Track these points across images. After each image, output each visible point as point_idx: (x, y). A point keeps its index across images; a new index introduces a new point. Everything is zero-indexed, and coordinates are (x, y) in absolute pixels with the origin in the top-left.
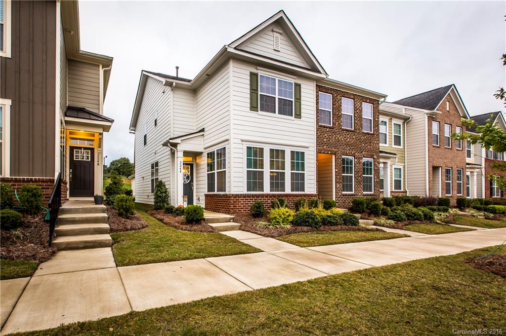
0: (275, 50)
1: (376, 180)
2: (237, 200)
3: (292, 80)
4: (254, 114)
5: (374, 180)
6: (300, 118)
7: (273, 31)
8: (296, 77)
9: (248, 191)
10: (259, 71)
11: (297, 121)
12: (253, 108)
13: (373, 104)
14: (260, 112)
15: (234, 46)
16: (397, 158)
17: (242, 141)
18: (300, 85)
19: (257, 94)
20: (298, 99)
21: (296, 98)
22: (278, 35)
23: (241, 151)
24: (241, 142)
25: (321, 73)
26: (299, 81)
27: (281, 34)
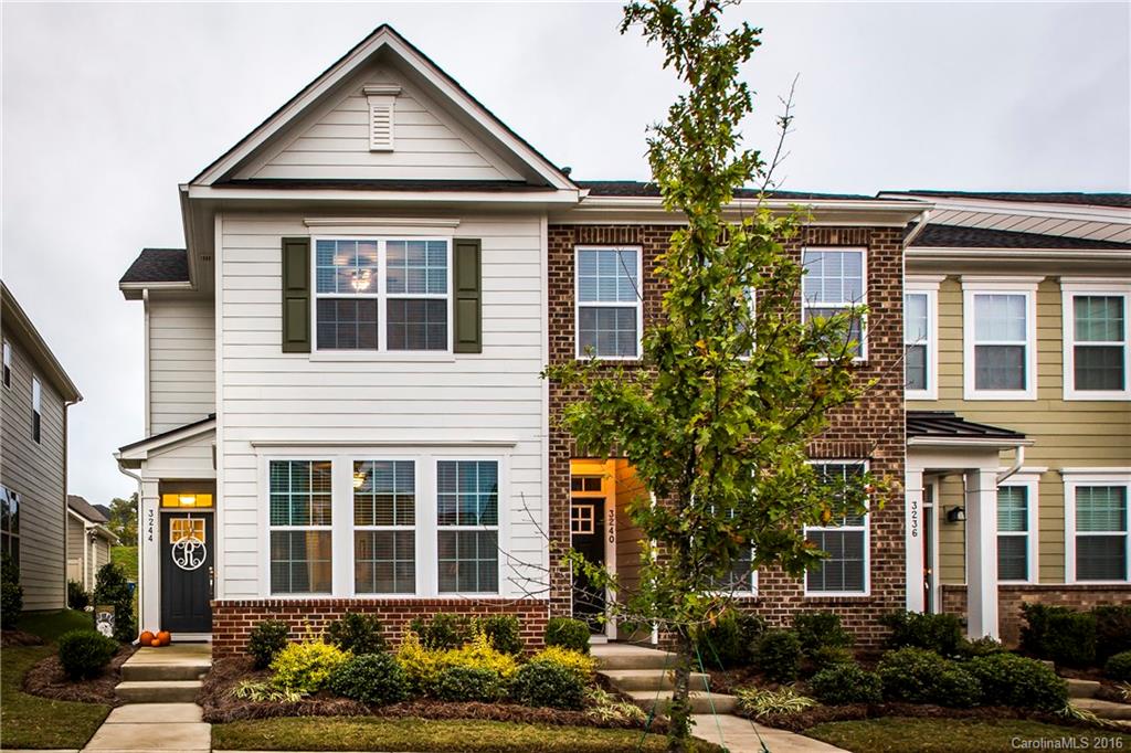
0: (372, 151)
1: (879, 545)
2: (235, 618)
3: (445, 233)
4: (297, 361)
5: (872, 545)
6: (480, 352)
7: (366, 95)
8: (457, 222)
9: (274, 591)
10: (312, 230)
11: (467, 361)
12: (294, 341)
13: (867, 246)
14: (316, 353)
15: (210, 181)
16: (1021, 449)
17: (254, 446)
18: (475, 245)
19: (307, 300)
20: (469, 291)
21: (458, 289)
22: (389, 102)
23: (251, 476)
24: (252, 451)
25: (555, 189)
26: (468, 231)
27: (397, 95)
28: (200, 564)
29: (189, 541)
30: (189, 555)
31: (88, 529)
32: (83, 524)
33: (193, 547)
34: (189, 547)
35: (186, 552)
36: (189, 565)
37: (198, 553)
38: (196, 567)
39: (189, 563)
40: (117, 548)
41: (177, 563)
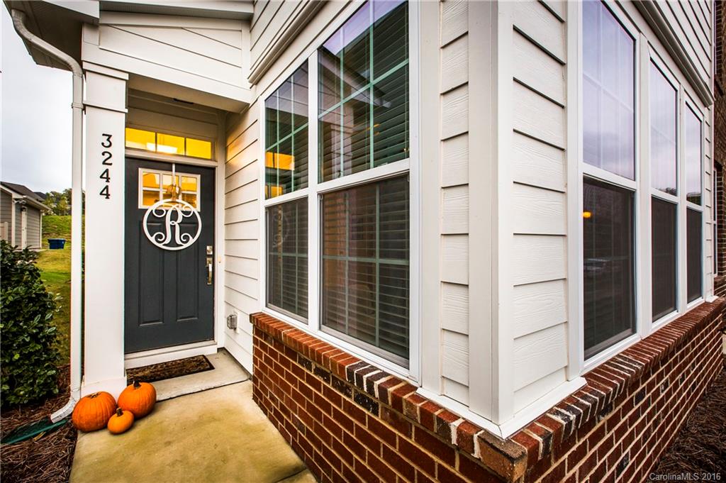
28: (192, 241)
29: (174, 207)
30: (173, 227)
31: (16, 199)
32: (11, 195)
33: (180, 215)
34: (174, 215)
35: (168, 223)
36: (173, 243)
37: (189, 224)
38: (185, 246)
39: (174, 240)
40: (50, 217)
41: (152, 239)
